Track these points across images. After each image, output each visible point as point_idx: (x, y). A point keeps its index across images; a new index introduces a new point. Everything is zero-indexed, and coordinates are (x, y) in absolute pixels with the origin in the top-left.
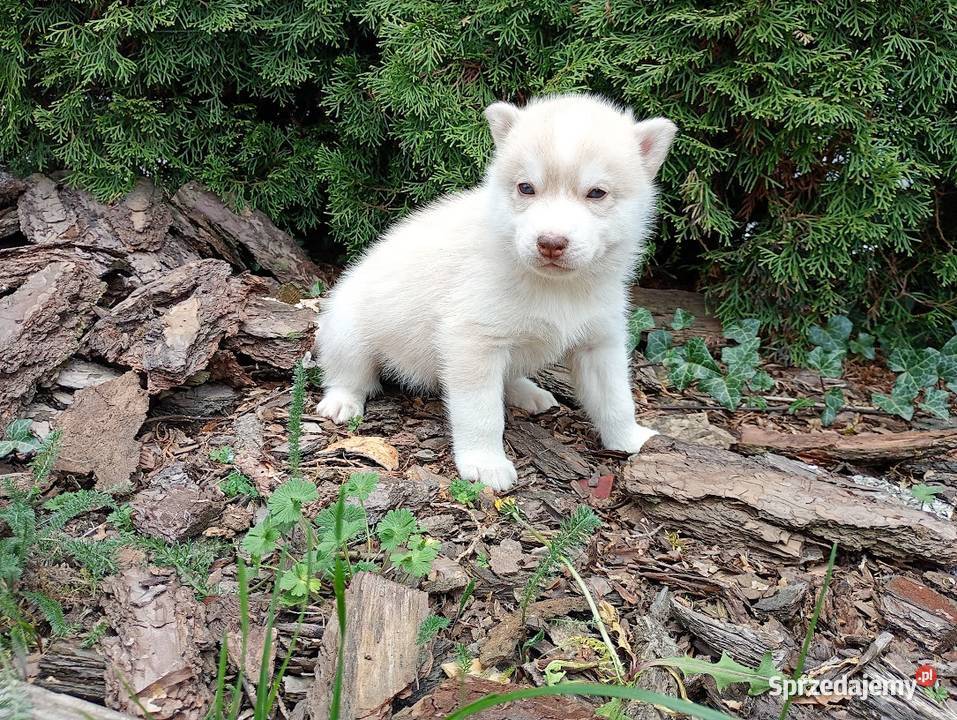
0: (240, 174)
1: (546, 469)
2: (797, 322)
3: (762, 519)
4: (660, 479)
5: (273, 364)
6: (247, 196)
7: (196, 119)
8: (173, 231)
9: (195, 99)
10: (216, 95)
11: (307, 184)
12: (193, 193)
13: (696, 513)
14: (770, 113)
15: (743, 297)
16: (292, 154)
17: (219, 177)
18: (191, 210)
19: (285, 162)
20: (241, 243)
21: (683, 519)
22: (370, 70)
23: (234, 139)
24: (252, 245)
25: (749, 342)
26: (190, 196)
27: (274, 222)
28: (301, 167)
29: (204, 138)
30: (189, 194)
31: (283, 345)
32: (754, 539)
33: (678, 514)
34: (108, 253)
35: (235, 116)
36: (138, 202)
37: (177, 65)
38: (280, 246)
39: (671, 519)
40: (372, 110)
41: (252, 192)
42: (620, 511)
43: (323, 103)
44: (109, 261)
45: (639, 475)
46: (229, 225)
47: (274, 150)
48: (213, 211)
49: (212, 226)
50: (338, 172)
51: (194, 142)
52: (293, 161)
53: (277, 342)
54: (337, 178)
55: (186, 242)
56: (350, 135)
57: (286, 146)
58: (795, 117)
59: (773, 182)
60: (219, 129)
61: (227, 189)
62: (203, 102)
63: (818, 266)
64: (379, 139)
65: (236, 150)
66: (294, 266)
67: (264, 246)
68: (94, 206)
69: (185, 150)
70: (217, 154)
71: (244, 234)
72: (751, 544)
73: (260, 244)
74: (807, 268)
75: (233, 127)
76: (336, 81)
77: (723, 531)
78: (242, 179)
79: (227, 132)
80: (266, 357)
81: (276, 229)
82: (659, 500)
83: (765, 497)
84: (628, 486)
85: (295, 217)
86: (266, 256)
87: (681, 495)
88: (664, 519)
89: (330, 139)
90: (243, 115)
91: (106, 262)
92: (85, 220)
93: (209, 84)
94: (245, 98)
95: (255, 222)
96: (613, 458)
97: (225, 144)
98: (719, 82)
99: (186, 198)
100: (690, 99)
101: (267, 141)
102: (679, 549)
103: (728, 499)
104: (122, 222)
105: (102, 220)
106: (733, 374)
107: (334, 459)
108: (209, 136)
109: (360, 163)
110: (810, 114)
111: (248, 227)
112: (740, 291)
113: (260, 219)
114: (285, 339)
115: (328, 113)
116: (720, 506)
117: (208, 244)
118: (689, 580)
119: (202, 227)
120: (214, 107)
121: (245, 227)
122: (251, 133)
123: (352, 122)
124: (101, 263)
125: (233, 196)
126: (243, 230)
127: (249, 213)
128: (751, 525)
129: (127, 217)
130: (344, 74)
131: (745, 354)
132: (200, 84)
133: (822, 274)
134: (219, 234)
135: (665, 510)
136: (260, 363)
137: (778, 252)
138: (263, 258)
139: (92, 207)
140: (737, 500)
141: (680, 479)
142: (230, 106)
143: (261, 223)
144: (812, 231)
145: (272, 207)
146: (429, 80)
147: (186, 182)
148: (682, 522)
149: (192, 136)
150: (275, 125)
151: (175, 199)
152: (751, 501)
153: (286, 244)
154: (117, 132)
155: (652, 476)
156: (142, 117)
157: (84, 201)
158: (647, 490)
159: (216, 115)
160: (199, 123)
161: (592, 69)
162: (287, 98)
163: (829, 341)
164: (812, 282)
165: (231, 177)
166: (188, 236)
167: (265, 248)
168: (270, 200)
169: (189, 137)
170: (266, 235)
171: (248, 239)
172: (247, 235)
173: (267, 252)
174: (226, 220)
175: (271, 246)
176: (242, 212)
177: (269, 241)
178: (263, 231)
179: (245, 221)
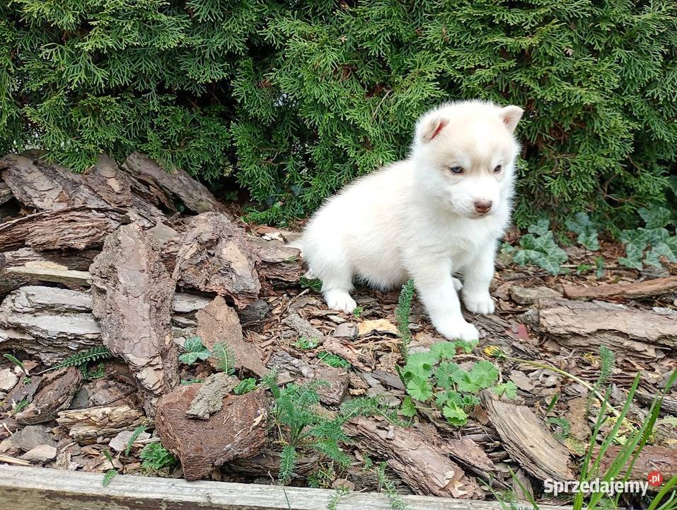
1: (486, 327)
2: (562, 218)
3: (632, 339)
4: (567, 324)
5: (284, 279)
6: (174, 160)
7: (136, 108)
8: (132, 190)
9: (139, 94)
10: (154, 90)
12: (138, 160)
13: (593, 340)
14: (554, 97)
15: (528, 206)
17: (157, 148)
18: (139, 173)
19: (195, 134)
20: (174, 193)
21: (587, 345)
22: (273, 71)
23: (165, 121)
24: (182, 194)
25: (546, 234)
27: (194, 178)
29: (141, 121)
30: (136, 162)
31: (287, 266)
32: (631, 351)
33: (583, 343)
34: (117, 212)
36: (107, 171)
37: (132, 71)
38: (200, 194)
39: (580, 346)
41: (177, 156)
42: (546, 345)
43: (234, 94)
44: (119, 217)
45: (552, 323)
46: (165, 182)
47: (186, 126)
48: (156, 173)
49: (157, 184)
51: (135, 124)
53: (283, 264)
54: (246, 144)
57: (194, 121)
58: (570, 99)
59: (547, 136)
61: (161, 156)
62: (145, 95)
63: (576, 185)
64: (273, 116)
66: (211, 206)
67: (191, 195)
68: (71, 176)
71: (176, 187)
72: (628, 354)
73: (187, 193)
74: (570, 186)
75: (162, 111)
76: (240, 78)
77: (612, 349)
78: (168, 148)
79: (159, 116)
80: (278, 276)
82: (570, 336)
83: (628, 327)
84: (549, 329)
86: (192, 201)
87: (582, 332)
88: (575, 346)
91: (118, 219)
92: (68, 187)
93: (148, 82)
95: (182, 178)
96: (512, 314)
97: (158, 124)
98: (522, 78)
99: (133, 165)
100: (502, 89)
102: (597, 362)
103: (609, 330)
104: (101, 187)
105: (82, 187)
106: (552, 254)
107: (373, 337)
108: (145, 119)
110: (578, 97)
111: (178, 182)
112: (526, 202)
113: (185, 175)
114: (288, 262)
115: (239, 100)
116: (606, 335)
117: (157, 197)
118: (620, 378)
119: (151, 185)
120: (152, 99)
121: (176, 182)
123: (253, 106)
124: (113, 219)
125: (165, 161)
126: (175, 185)
127: (176, 172)
128: (627, 343)
129: (104, 183)
130: (245, 73)
131: (545, 241)
132: (143, 83)
133: (580, 190)
134: (161, 189)
135: (574, 341)
136: (273, 280)
137: (555, 178)
138: (190, 204)
139: (69, 177)
140: (614, 330)
141: (578, 322)
143: (185, 178)
144: (572, 165)
145: (192, 166)
146: (325, 79)
147: (131, 153)
148: (586, 347)
149: (134, 120)
150: (185, 108)
151: (124, 166)
152: (624, 330)
153: (203, 191)
154: (89, 121)
155: (561, 323)
156: (108, 110)
157: (61, 172)
158: (562, 331)
159: (155, 104)
160: (138, 110)
161: (440, 71)
162: (202, 90)
163: (577, 228)
164: (573, 195)
165: (162, 147)
167: (191, 196)
168: (190, 161)
169: (131, 120)
170: (190, 187)
171: (178, 190)
172: (178, 188)
173: (193, 198)
174: (163, 178)
175: (194, 194)
176: (171, 171)
177: (193, 190)
178: (188, 184)
179: (175, 178)
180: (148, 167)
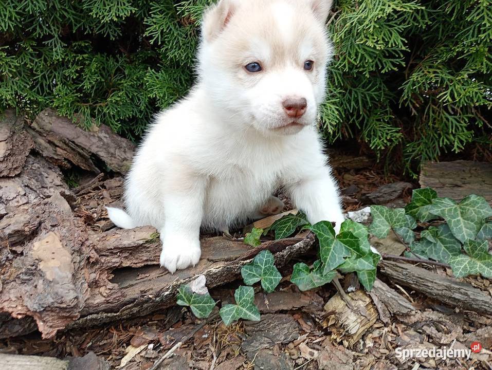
0: (85, 99)
6: (93, 116)
7: (43, 58)
8: (34, 153)
9: (39, 41)
10: (56, 36)
11: (139, 100)
12: (49, 118)
16: (125, 77)
17: (68, 104)
18: (49, 132)
19: (119, 84)
20: (93, 154)
23: (77, 71)
24: (102, 154)
26: (47, 121)
27: (117, 133)
28: (133, 88)
29: (51, 72)
30: (46, 120)
35: (75, 52)
38: (125, 152)
40: (187, 35)
41: (96, 111)
43: (147, 34)
46: (82, 140)
47: (110, 75)
48: (67, 131)
49: (67, 145)
50: (164, 90)
51: (44, 76)
52: (126, 83)
54: (165, 94)
55: (47, 161)
56: (172, 59)
57: (119, 71)
60: (63, 64)
61: (76, 111)
62: (46, 43)
65: (79, 80)
67: (112, 154)
69: (37, 84)
70: (64, 84)
71: (94, 146)
73: (108, 153)
75: (74, 61)
76: (154, 14)
78: (88, 102)
79: (70, 66)
81: (119, 138)
85: (133, 125)
86: (114, 161)
89: (154, 62)
90: (81, 51)
93: (49, 27)
94: (81, 36)
95: (102, 135)
97: (69, 76)
99: (43, 123)
101: (104, 69)
108: (55, 70)
109: (180, 79)
111: (97, 140)
113: (106, 132)
115: (152, 42)
119: (58, 147)
120: (56, 46)
121: (95, 140)
122: (89, 65)
123: (172, 48)
125: (82, 116)
126: (94, 143)
127: (96, 129)
130: (161, 7)
134: (74, 150)
138: (112, 164)
142: (69, 44)
143: (107, 136)
147: (42, 110)
149: (42, 72)
150: (108, 56)
151: (34, 125)
153: (129, 149)
159: (58, 52)
160: (45, 61)
162: (116, 32)
165: (78, 102)
166: (47, 157)
167: (113, 155)
169: (39, 73)
170: (112, 145)
171: (98, 149)
172: (97, 147)
173: (115, 158)
174: (78, 137)
175: (117, 153)
176: (90, 129)
177: (116, 149)
178: (109, 142)
179: (94, 136)
180: (60, 125)
